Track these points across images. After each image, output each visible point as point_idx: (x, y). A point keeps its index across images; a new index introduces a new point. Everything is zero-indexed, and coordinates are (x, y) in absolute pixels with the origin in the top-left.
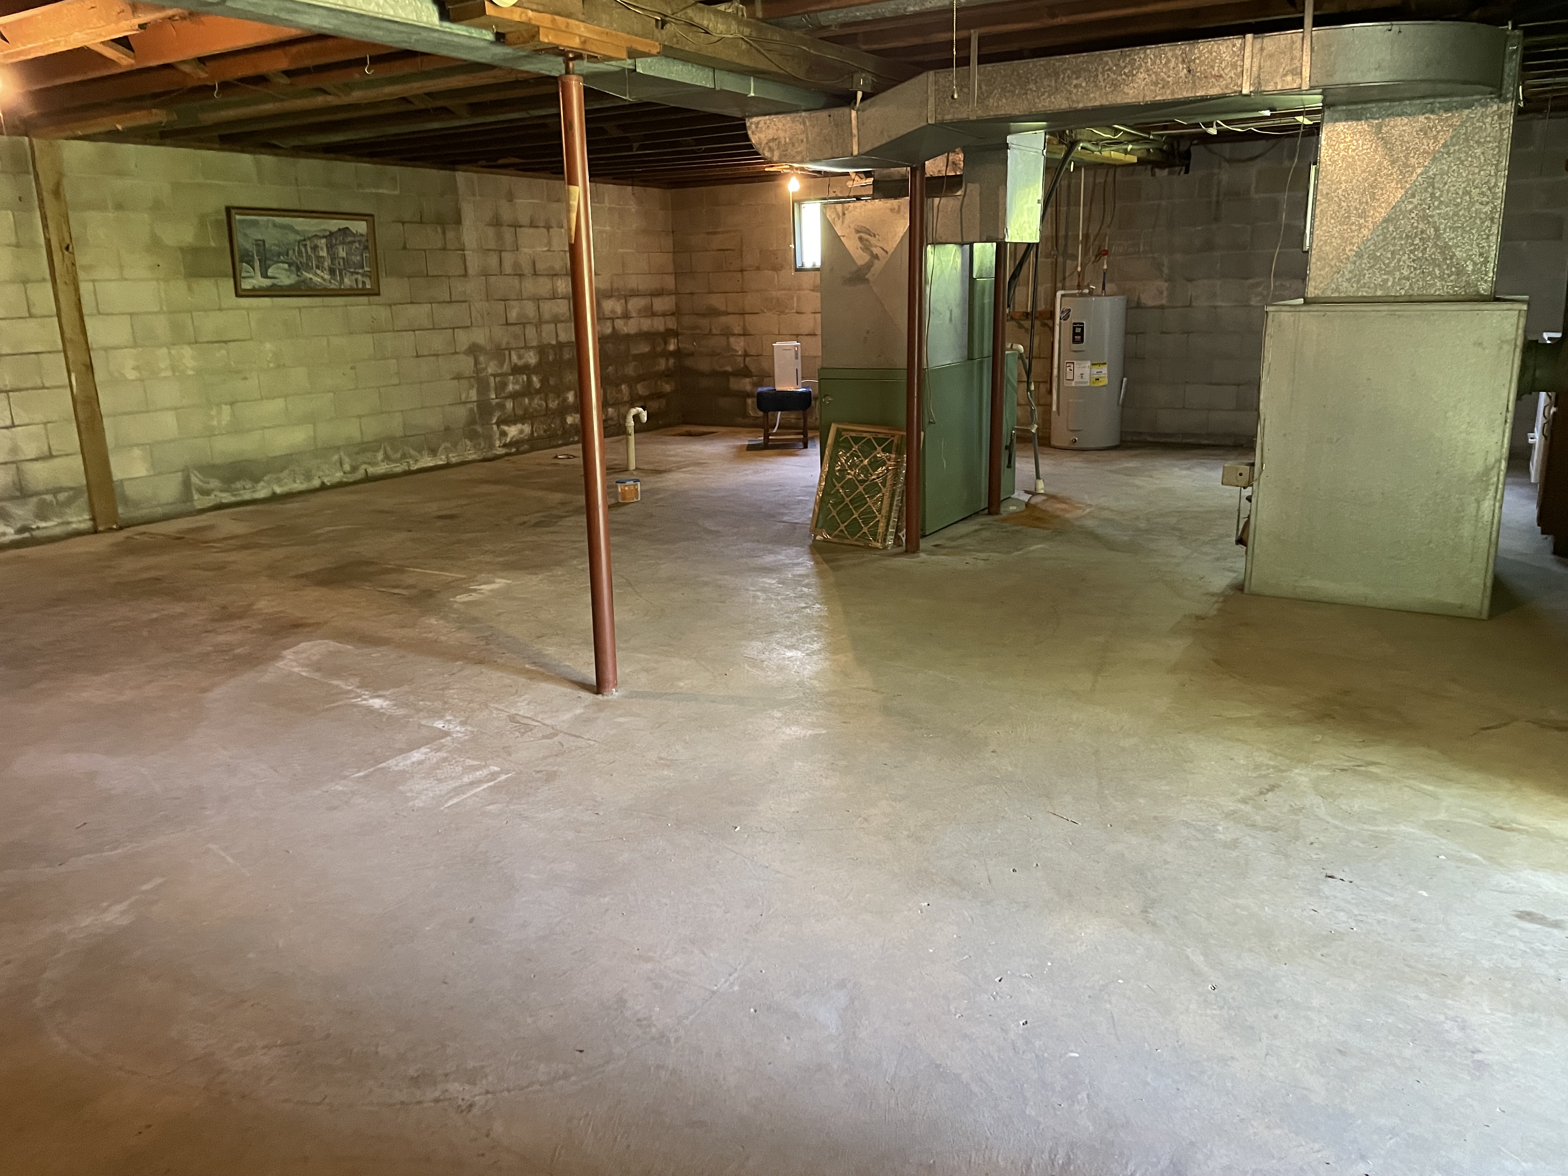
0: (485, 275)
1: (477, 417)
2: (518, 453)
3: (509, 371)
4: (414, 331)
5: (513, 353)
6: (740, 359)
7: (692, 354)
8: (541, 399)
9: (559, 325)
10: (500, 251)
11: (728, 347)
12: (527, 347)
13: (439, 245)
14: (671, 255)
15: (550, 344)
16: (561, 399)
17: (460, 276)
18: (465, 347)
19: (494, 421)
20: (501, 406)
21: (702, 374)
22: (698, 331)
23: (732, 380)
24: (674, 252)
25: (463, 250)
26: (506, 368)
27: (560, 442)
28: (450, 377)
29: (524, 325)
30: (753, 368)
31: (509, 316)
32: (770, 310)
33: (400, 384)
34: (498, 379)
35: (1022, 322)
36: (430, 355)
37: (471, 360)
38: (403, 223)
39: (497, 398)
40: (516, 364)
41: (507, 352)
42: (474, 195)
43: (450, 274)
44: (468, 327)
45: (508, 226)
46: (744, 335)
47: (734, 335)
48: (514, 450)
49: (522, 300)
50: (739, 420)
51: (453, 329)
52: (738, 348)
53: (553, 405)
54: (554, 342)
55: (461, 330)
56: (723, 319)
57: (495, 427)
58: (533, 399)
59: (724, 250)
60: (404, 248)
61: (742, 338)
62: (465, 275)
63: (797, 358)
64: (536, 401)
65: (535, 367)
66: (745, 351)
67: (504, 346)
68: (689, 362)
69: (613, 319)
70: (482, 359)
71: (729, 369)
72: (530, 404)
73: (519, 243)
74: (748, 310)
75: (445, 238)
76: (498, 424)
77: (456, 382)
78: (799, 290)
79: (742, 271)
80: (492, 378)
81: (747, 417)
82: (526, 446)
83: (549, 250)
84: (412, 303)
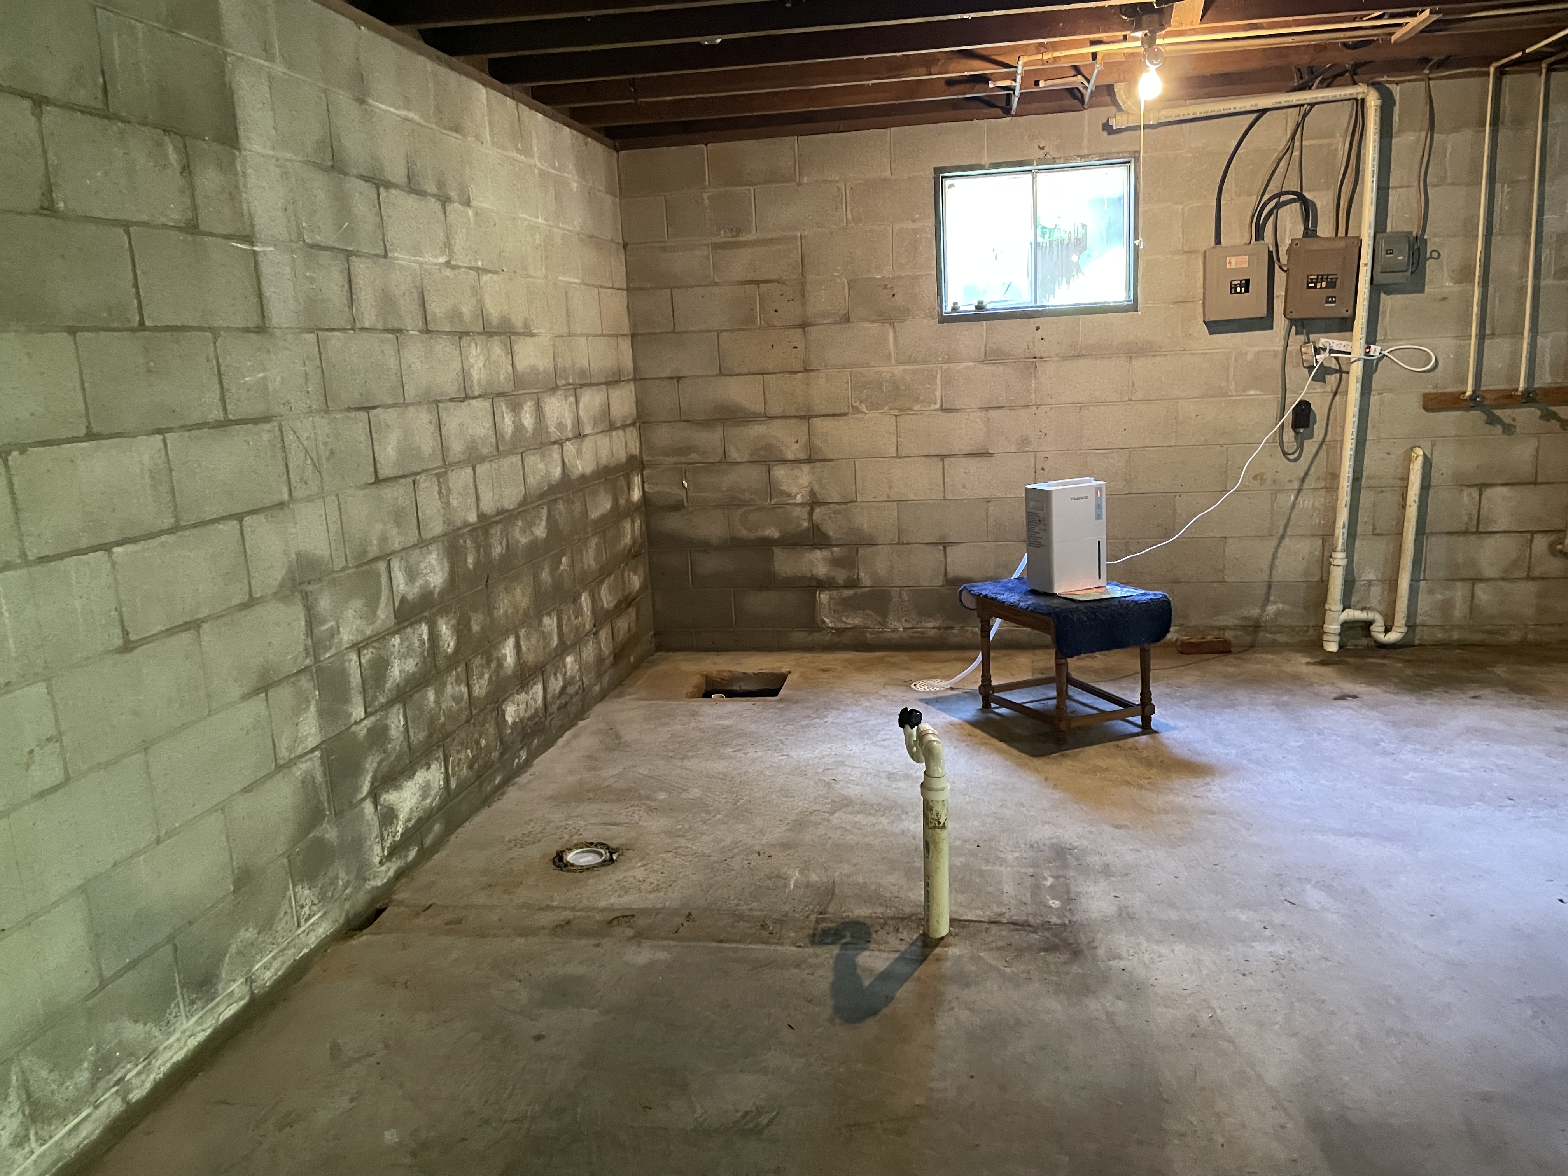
0: (315, 330)
1: (324, 797)
2: (425, 855)
3: (391, 622)
4: (107, 548)
5: (396, 565)
6: (801, 513)
7: (678, 507)
8: (458, 680)
9: (479, 468)
10: (348, 254)
11: (771, 486)
12: (422, 544)
13: (175, 213)
14: (625, 292)
15: (466, 525)
16: (493, 665)
17: (247, 330)
18: (278, 575)
19: (366, 788)
20: (379, 734)
21: (705, 546)
22: (694, 456)
23: (779, 554)
24: (628, 289)
25: (249, 239)
26: (384, 614)
27: (498, 780)
28: (237, 691)
29: (412, 477)
30: (831, 530)
31: (380, 459)
32: (874, 406)
33: (68, 779)
34: (368, 655)
35: (1498, 412)
36: (170, 632)
37: (297, 614)
38: (39, 102)
39: (367, 715)
40: (403, 600)
41: (382, 566)
42: (270, 58)
43: (218, 323)
44: (281, 505)
45: (361, 177)
46: (809, 461)
47: (784, 461)
48: (412, 854)
49: (406, 405)
50: (798, 636)
51: (239, 517)
52: (794, 490)
53: (481, 687)
54: (472, 518)
55: (261, 518)
56: (757, 430)
57: (368, 807)
58: (444, 685)
59: (758, 283)
60: (48, 209)
61: (806, 468)
62: (262, 329)
63: (1099, 517)
64: (449, 690)
65: (442, 593)
66: (812, 493)
67: (374, 551)
68: (673, 523)
69: (560, 443)
70: (324, 604)
71: (772, 532)
72: (437, 702)
73: (390, 234)
74: (821, 409)
75: (192, 187)
76: (374, 795)
77: (258, 704)
78: (949, 360)
79: (804, 325)
80: (354, 657)
81: (820, 630)
82: (437, 827)
83: (448, 264)
84: (91, 436)
